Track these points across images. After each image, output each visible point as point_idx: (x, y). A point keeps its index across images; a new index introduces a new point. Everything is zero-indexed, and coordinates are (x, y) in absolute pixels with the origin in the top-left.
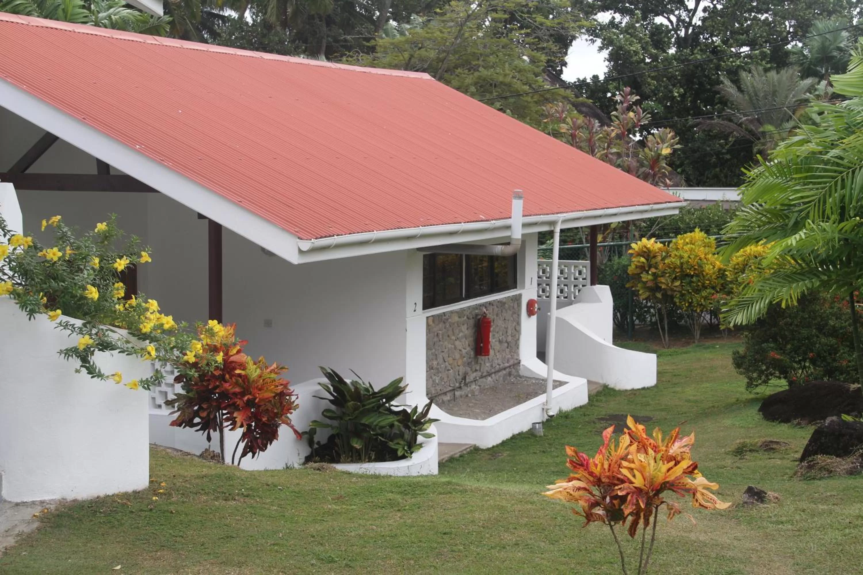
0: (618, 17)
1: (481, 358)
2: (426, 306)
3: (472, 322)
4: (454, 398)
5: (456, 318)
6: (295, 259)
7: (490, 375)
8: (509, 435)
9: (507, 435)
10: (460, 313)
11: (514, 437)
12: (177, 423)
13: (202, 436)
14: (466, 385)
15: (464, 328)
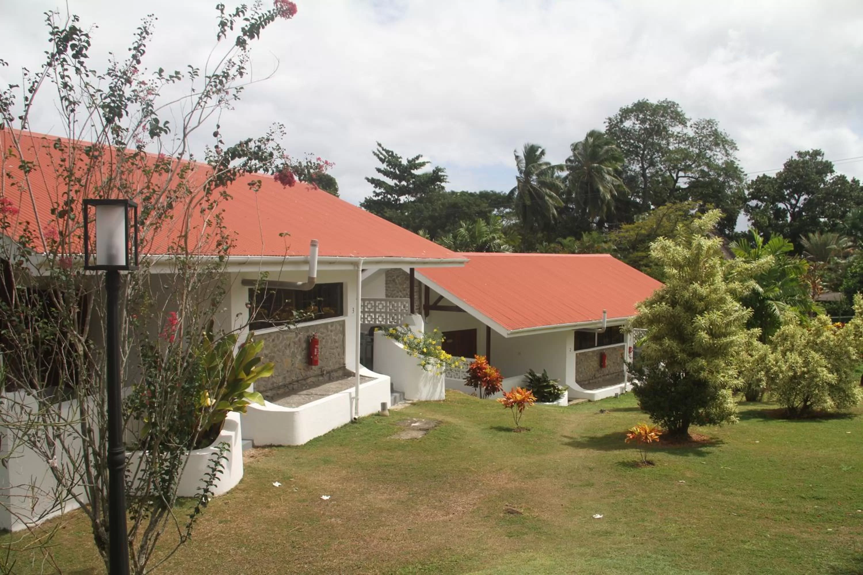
0: (760, 203)
1: (603, 369)
2: (576, 349)
3: (599, 356)
4: (589, 383)
5: (591, 354)
6: (506, 336)
7: (608, 375)
8: (605, 397)
9: (604, 397)
10: (593, 352)
11: (607, 398)
12: (467, 384)
13: (474, 389)
14: (595, 378)
15: (595, 358)
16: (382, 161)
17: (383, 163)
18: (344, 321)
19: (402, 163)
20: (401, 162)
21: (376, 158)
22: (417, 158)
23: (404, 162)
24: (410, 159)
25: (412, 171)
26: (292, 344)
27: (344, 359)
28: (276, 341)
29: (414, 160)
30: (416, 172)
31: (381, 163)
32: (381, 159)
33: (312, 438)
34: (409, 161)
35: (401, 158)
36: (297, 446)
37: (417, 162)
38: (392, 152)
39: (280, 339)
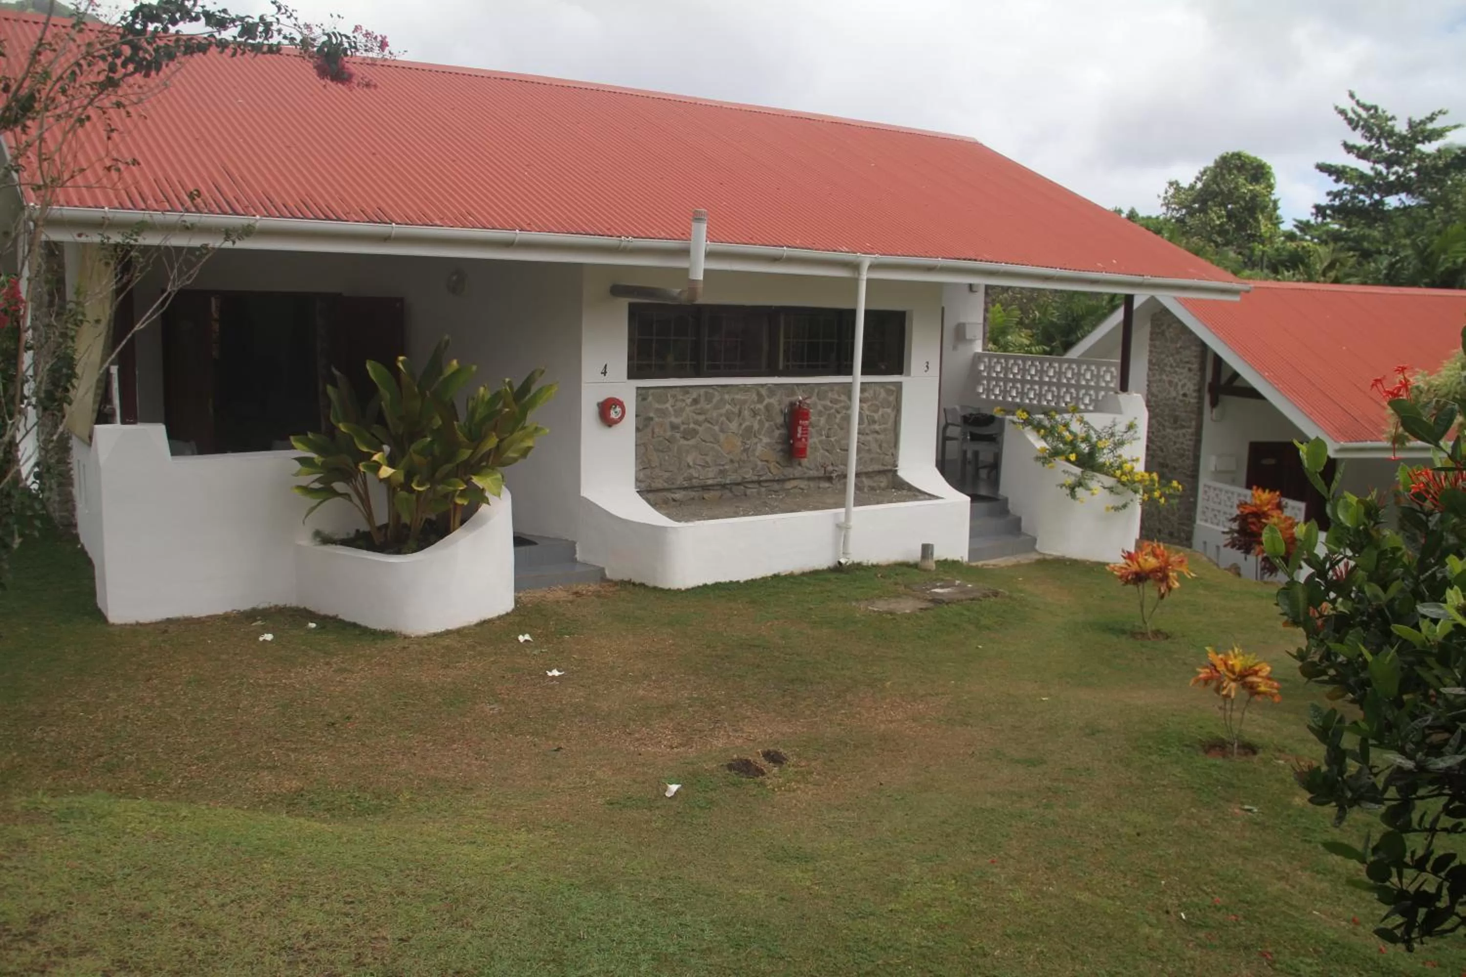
16: (1353, 124)
17: (1354, 129)
18: (899, 385)
19: (1397, 129)
20: (1392, 127)
21: (1341, 118)
22: (1431, 119)
23: (1401, 127)
24: (1417, 119)
25: (1419, 146)
26: (746, 413)
27: (895, 457)
28: (703, 404)
29: (1423, 122)
30: (1428, 148)
31: (1349, 128)
32: (1350, 121)
33: (710, 581)
34: (1411, 125)
35: (1393, 118)
36: (669, 590)
37: (1430, 126)
38: (1376, 108)
39: (715, 400)
